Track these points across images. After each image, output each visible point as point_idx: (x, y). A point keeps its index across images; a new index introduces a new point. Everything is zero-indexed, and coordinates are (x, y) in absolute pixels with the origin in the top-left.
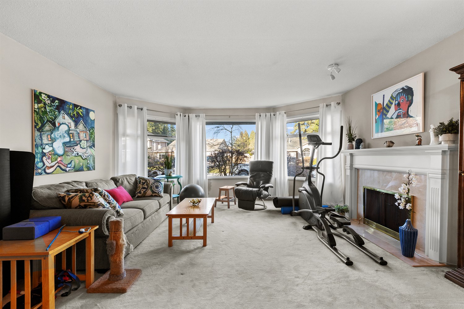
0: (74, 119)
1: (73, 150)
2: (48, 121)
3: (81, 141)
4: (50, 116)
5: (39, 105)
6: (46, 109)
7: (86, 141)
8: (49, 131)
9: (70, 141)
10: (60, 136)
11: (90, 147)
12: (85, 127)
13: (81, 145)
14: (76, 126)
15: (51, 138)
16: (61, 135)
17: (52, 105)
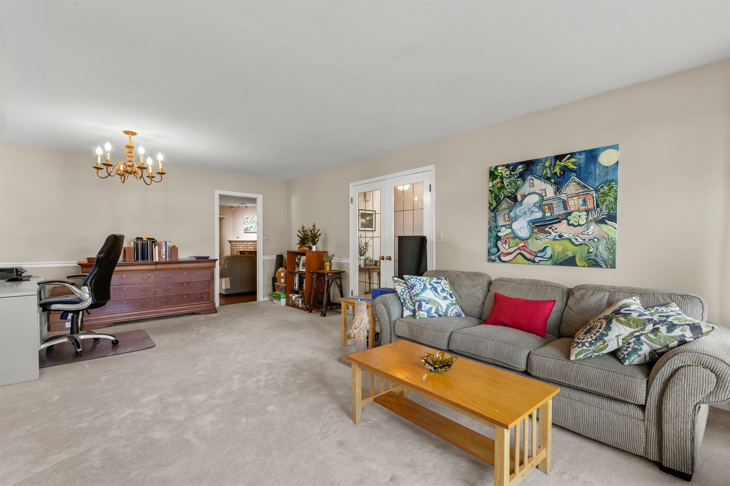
0: (553, 181)
1: (550, 230)
2: (505, 197)
3: (570, 214)
4: (509, 190)
5: (494, 182)
6: (503, 183)
7: (585, 213)
8: (506, 209)
9: (544, 216)
10: (525, 213)
11: (602, 221)
12: (584, 187)
13: (569, 221)
14: (558, 190)
15: (509, 218)
16: (525, 211)
17: (512, 175)
